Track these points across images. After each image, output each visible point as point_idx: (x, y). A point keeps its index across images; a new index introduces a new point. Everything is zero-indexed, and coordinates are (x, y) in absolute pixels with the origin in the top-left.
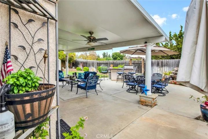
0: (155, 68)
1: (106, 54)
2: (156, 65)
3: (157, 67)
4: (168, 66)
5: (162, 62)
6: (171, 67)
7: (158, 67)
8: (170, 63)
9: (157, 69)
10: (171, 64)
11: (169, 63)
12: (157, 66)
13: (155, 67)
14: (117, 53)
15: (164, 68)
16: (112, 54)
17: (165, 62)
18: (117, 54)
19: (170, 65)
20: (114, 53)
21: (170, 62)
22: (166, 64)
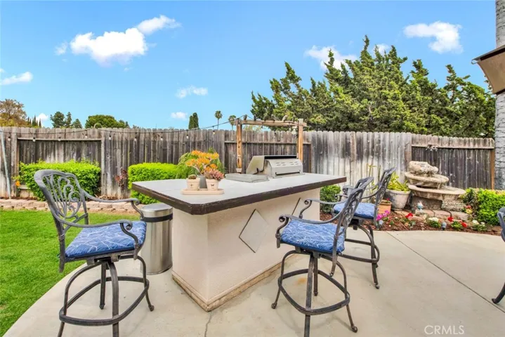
0: (336, 164)
1: (66, 117)
2: (340, 151)
3: (342, 160)
4: (378, 157)
5: (360, 142)
6: (386, 159)
7: (347, 161)
8: (384, 146)
9: (341, 165)
10: (387, 148)
11: (381, 144)
12: (343, 157)
13: (337, 159)
14: (105, 117)
15: (364, 163)
16: (87, 119)
17: (370, 141)
18: (105, 119)
19: (384, 151)
20: (97, 116)
21: (384, 140)
22: (373, 147)
